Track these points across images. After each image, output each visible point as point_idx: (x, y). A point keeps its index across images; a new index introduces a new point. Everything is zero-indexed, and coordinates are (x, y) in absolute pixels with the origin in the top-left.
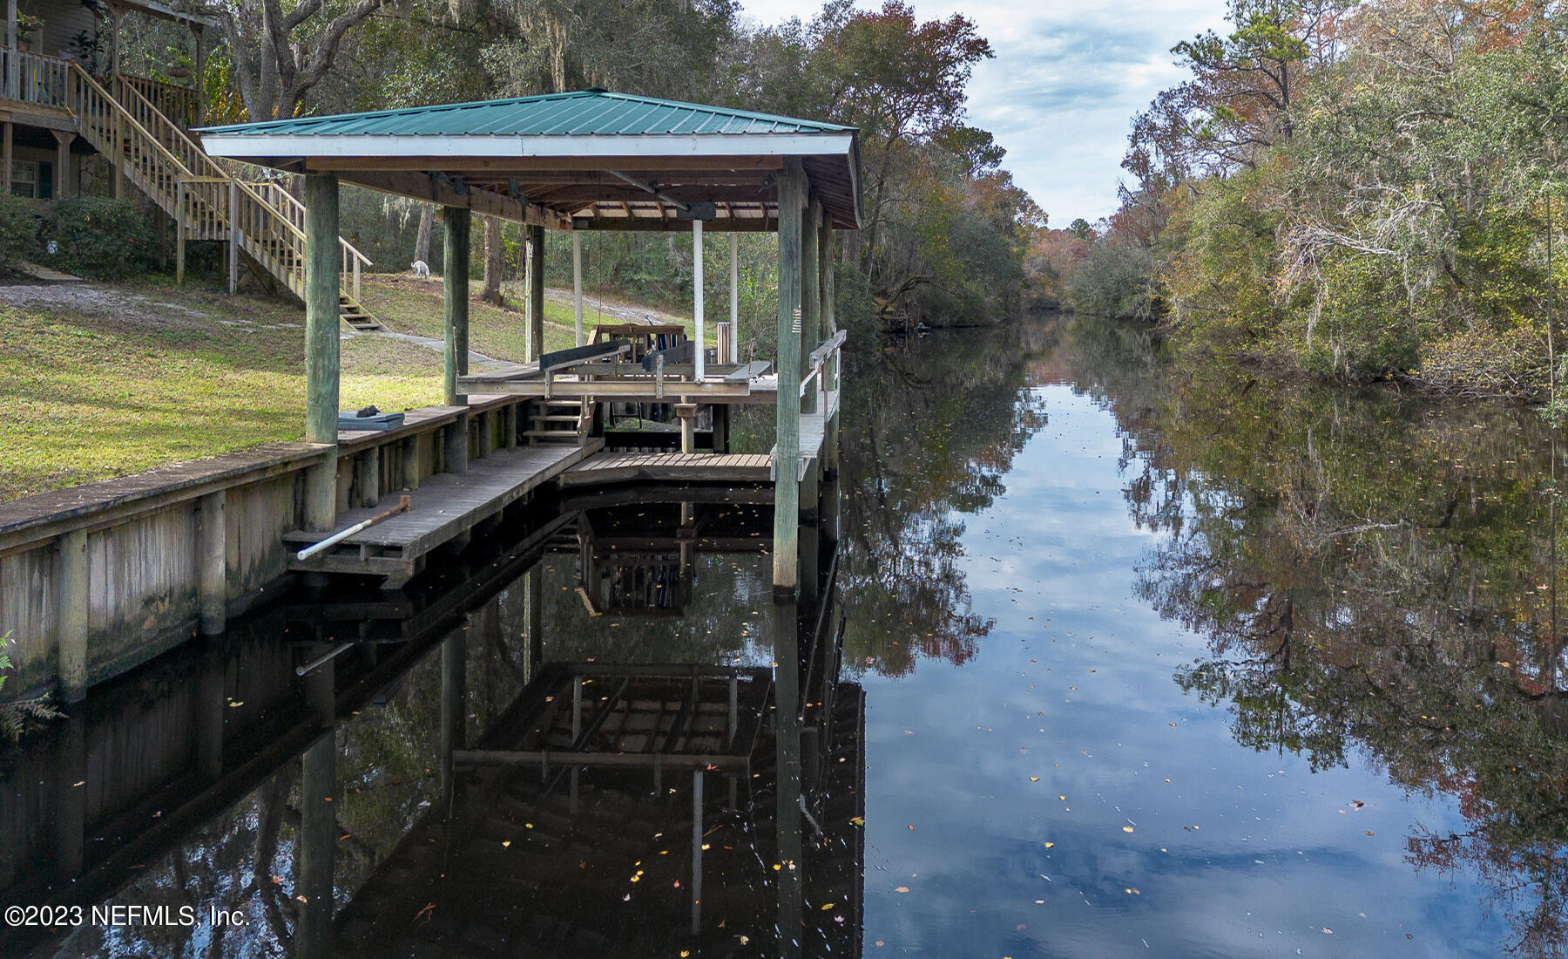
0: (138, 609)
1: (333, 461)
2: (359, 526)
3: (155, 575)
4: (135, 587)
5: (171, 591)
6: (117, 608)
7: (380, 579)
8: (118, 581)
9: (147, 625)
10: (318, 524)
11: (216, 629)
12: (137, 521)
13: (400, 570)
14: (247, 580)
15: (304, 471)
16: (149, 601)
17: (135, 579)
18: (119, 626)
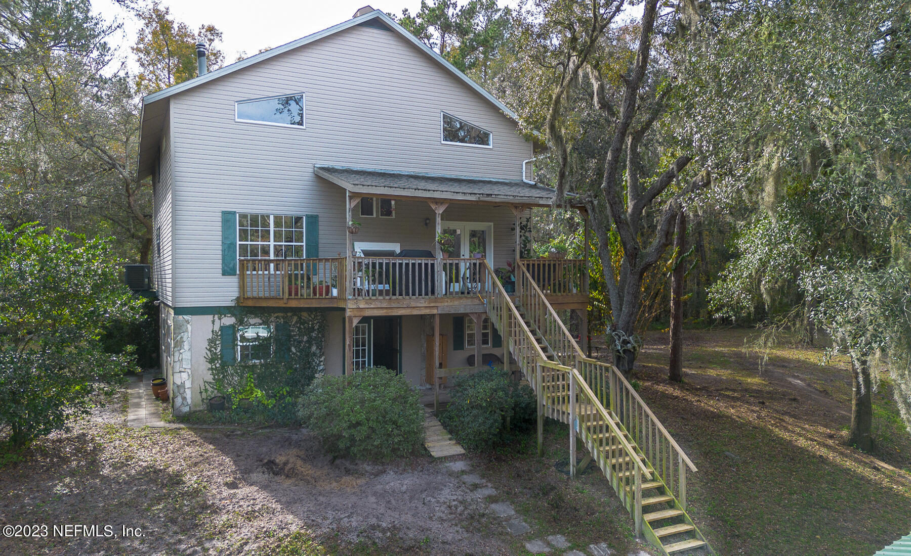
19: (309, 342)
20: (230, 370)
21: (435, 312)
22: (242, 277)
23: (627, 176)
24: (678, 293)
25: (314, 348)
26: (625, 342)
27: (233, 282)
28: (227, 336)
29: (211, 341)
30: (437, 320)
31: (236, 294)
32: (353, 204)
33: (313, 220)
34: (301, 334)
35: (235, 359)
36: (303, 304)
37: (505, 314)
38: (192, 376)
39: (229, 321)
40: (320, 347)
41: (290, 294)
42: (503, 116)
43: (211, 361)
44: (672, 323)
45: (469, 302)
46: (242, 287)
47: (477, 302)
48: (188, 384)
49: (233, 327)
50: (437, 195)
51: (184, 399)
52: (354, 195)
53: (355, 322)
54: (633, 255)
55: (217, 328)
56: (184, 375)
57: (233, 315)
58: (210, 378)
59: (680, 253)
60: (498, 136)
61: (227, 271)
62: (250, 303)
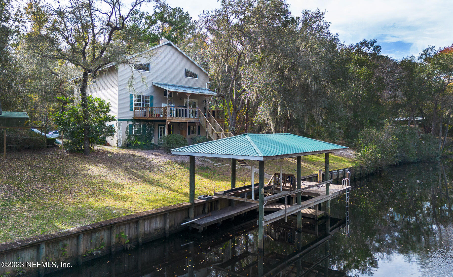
0: (153, 231)
1: (194, 206)
2: (197, 219)
3: (157, 225)
4: (153, 228)
5: (160, 228)
6: (150, 231)
7: (198, 230)
8: (150, 226)
9: (155, 233)
10: (190, 218)
11: (167, 236)
12: (154, 217)
13: (201, 229)
14: (176, 227)
15: (189, 208)
16: (156, 230)
17: (153, 226)
18: (150, 233)
19: (151, 130)
20: (131, 136)
21: (187, 122)
22: (135, 111)
23: (234, 88)
24: (247, 121)
25: (152, 132)
26: (233, 129)
27: (132, 113)
28: (130, 126)
29: (127, 128)
30: (188, 123)
31: (133, 116)
32: (169, 93)
33: (152, 97)
34: (149, 128)
35: (132, 133)
36: (153, 119)
37: (205, 123)
38: (122, 137)
39: (131, 123)
40: (153, 131)
41: (149, 116)
42: (204, 73)
43: (127, 133)
44: (245, 129)
45: (195, 119)
46: (134, 114)
47: (197, 120)
48: (121, 139)
49: (132, 125)
50: (188, 92)
51: (120, 143)
52: (169, 91)
53: (169, 123)
54: (235, 108)
55: (128, 125)
56: (120, 137)
57: (132, 122)
58: (126, 138)
59: (247, 110)
60: (200, 76)
61: (131, 110)
62: (137, 119)
